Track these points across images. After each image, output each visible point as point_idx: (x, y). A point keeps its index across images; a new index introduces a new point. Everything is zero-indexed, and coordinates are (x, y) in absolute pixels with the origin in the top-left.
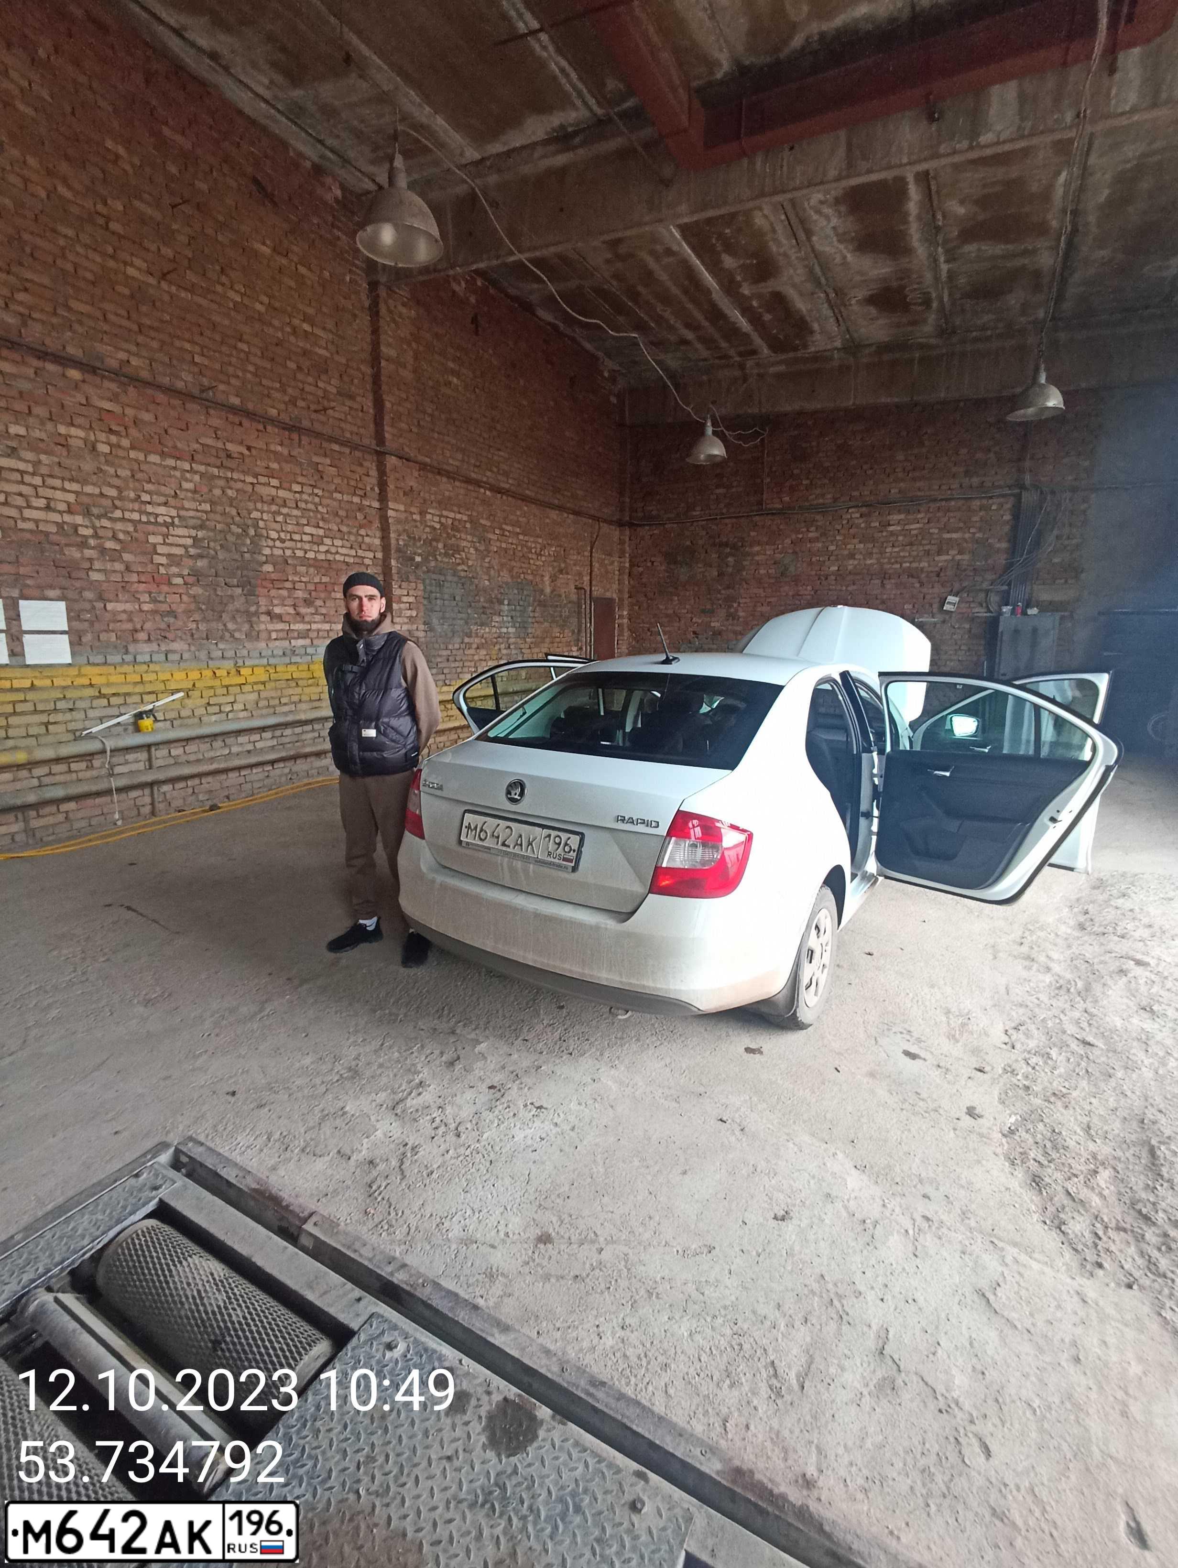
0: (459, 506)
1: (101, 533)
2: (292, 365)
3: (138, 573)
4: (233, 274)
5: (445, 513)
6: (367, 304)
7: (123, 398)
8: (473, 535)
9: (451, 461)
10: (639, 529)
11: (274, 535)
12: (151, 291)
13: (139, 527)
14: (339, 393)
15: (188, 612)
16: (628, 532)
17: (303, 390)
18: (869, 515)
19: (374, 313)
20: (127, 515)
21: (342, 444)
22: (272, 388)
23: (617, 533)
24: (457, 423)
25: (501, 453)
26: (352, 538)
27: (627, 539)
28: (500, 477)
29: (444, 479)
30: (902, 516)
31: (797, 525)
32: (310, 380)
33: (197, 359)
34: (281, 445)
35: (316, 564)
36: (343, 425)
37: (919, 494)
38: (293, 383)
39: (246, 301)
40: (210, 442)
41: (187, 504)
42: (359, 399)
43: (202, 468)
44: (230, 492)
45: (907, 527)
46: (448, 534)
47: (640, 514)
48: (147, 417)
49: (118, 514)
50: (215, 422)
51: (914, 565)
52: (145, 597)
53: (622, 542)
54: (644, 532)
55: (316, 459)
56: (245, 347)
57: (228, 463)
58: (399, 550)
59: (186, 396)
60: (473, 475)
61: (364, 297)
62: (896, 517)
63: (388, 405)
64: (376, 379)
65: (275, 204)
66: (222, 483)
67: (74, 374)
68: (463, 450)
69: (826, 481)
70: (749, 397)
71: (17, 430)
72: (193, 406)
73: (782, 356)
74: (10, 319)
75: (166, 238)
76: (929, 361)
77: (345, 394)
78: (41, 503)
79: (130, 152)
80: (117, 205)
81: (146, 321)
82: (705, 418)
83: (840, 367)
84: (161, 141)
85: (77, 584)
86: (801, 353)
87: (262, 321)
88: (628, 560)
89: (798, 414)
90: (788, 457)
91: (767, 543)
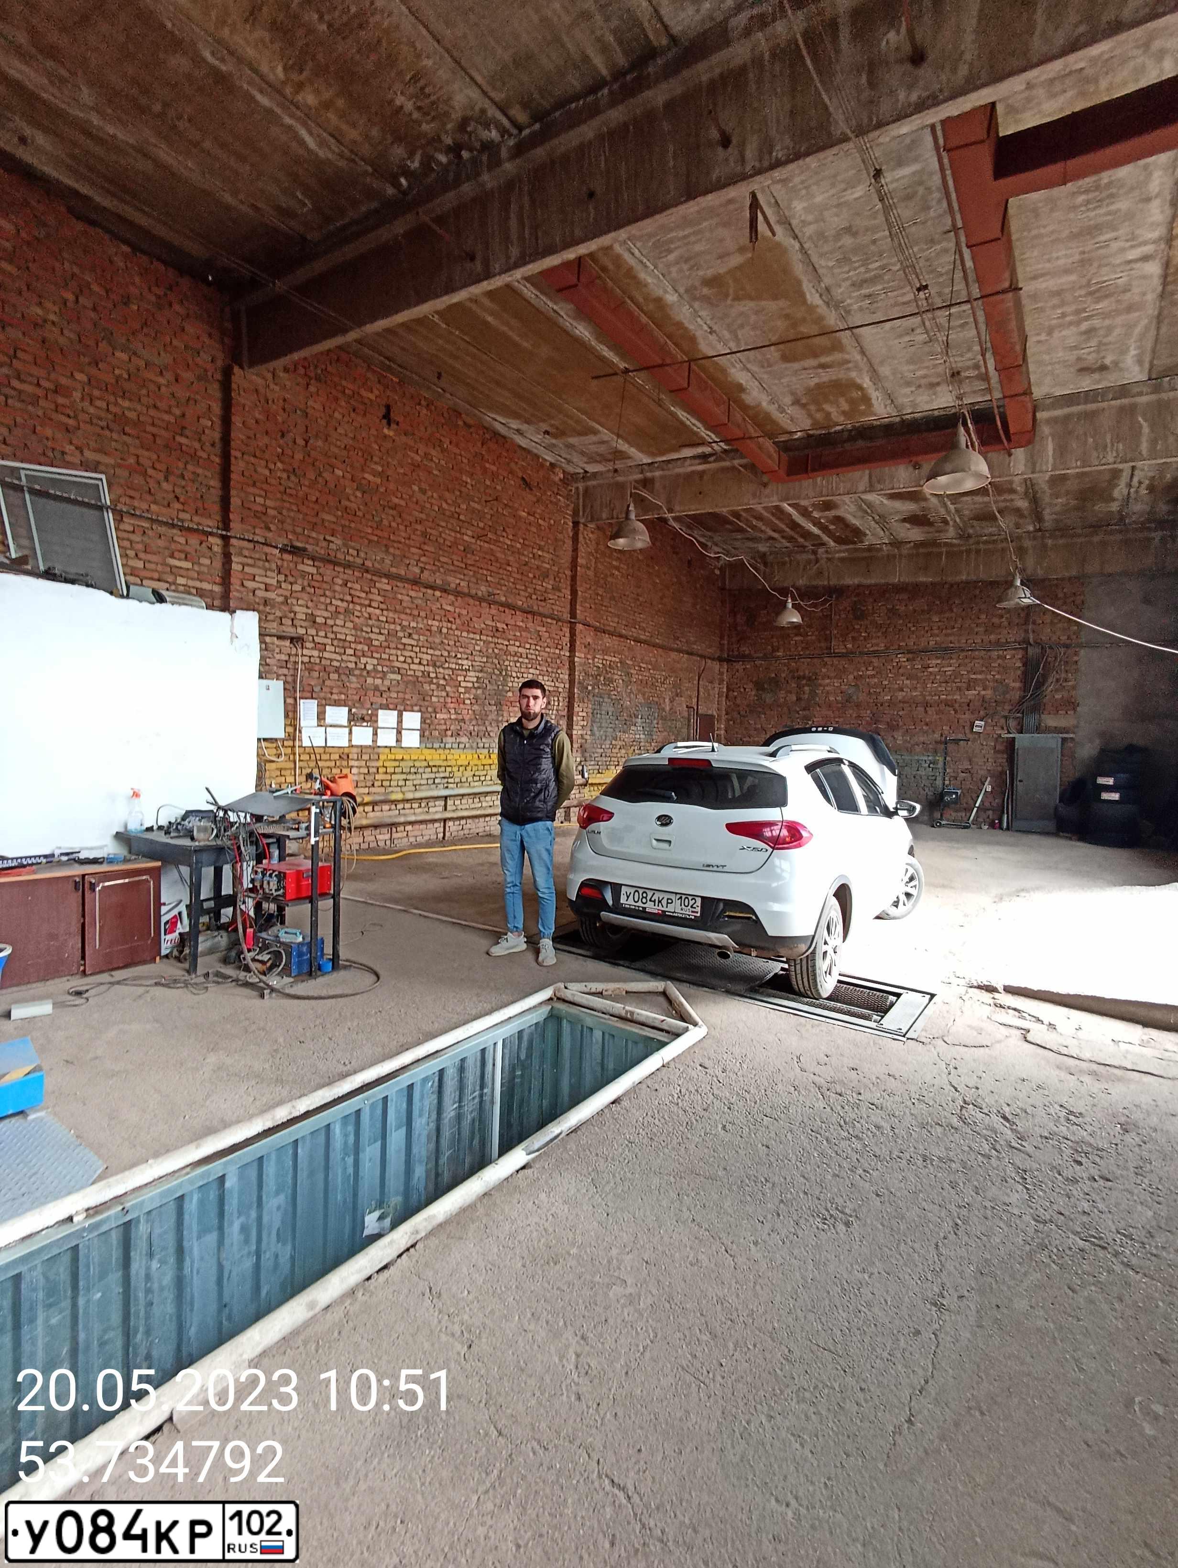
0: (615, 653)
1: (439, 676)
2: (531, 575)
3: (451, 697)
4: (508, 530)
5: (606, 657)
6: (571, 534)
7: (456, 604)
8: (622, 671)
9: (611, 624)
10: (734, 664)
11: (514, 674)
12: (473, 546)
13: (455, 672)
14: (553, 588)
15: (471, 720)
16: (725, 666)
17: (535, 589)
18: (913, 659)
19: (575, 539)
20: (450, 665)
21: (553, 619)
22: (521, 590)
23: (718, 667)
24: (616, 599)
25: (642, 616)
26: (554, 675)
27: (725, 670)
28: (640, 632)
29: (607, 636)
30: (939, 661)
31: (858, 665)
32: (539, 582)
33: (488, 578)
34: (522, 621)
36: (554, 607)
37: (951, 645)
38: (530, 585)
39: (512, 543)
40: (489, 623)
41: (476, 659)
42: (563, 590)
43: (484, 638)
44: (496, 651)
45: (943, 669)
46: (607, 671)
47: (736, 653)
48: (464, 612)
49: (447, 665)
50: (493, 612)
51: (949, 697)
52: (453, 711)
53: (721, 674)
54: (739, 666)
55: (539, 628)
56: (510, 569)
57: (497, 634)
58: (579, 683)
59: (481, 600)
60: (624, 632)
61: (569, 530)
62: (934, 662)
63: (579, 593)
64: (574, 578)
65: (531, 489)
66: (492, 645)
67: (438, 593)
68: (618, 616)
69: (880, 634)
70: (820, 573)
71: (413, 624)
72: (484, 604)
73: (844, 547)
74: (417, 570)
75: (481, 517)
76: (953, 554)
77: (556, 589)
78: (417, 661)
79: (472, 479)
80: (464, 506)
81: (469, 562)
82: (787, 596)
83: (888, 556)
84: (485, 470)
85: (426, 703)
86: (859, 546)
87: (519, 553)
88: (725, 686)
89: (858, 586)
90: (850, 616)
91: (835, 678)
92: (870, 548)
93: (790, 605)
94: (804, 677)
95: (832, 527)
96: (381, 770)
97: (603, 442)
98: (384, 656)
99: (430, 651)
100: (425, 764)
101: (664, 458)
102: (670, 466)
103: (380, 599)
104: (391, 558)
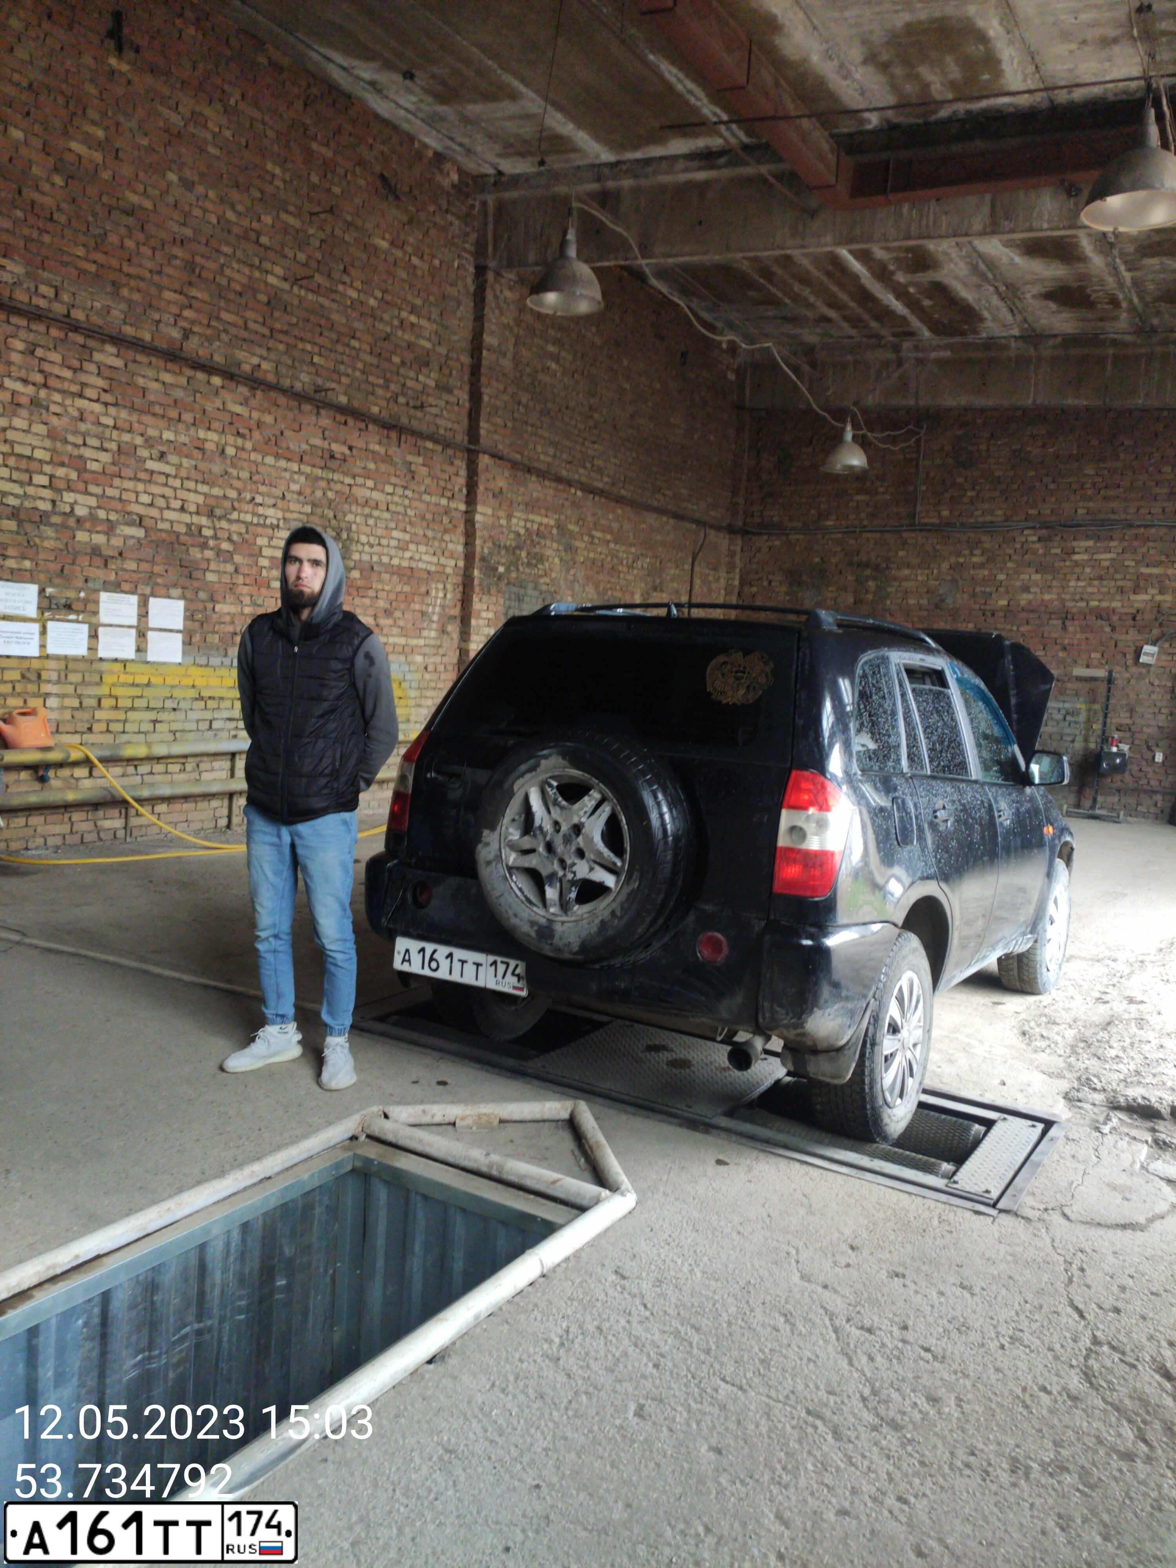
0: (547, 509)
1: (219, 534)
2: (396, 360)
3: (244, 575)
4: (353, 272)
5: (531, 517)
6: (472, 289)
7: (253, 402)
8: (558, 542)
9: (542, 457)
10: (755, 538)
11: (364, 539)
12: (285, 297)
13: (251, 528)
14: (437, 386)
16: (739, 542)
17: (404, 385)
18: (1050, 539)
19: (479, 298)
20: (242, 516)
21: (436, 442)
22: (378, 386)
23: (726, 541)
24: (552, 414)
25: (596, 446)
26: (436, 544)
27: (738, 549)
28: (593, 474)
29: (534, 478)
30: (1090, 543)
31: (959, 547)
32: (412, 374)
33: (316, 359)
34: (380, 443)
35: (400, 573)
36: (440, 421)
37: (1112, 517)
38: (395, 378)
39: (363, 297)
40: (317, 442)
41: (293, 506)
42: (456, 392)
43: (307, 469)
44: (330, 494)
45: (1095, 557)
46: (533, 541)
47: (757, 520)
48: (269, 419)
49: (235, 516)
50: (325, 422)
51: (1105, 604)
52: (247, 600)
53: (732, 554)
54: (762, 542)
55: (410, 458)
56: (356, 344)
57: (334, 464)
58: (483, 559)
59: (301, 397)
60: (564, 473)
61: (469, 280)
62: (1082, 544)
63: (486, 398)
64: (475, 370)
65: (397, 198)
66: (323, 484)
67: (217, 381)
68: (556, 445)
69: (997, 494)
70: (904, 385)
71: (168, 435)
72: (307, 407)
73: (947, 341)
74: (176, 334)
75: (302, 243)
76: (1125, 361)
77: (444, 388)
78: (177, 504)
79: (284, 170)
80: (268, 220)
81: (278, 326)
82: (844, 422)
83: (1019, 357)
84: (309, 155)
85: (196, 584)
86: (971, 338)
87: (373, 317)
88: (737, 577)
89: (966, 409)
90: (950, 461)
91: (919, 566)
92: (990, 344)
93: (849, 436)
94: (867, 565)
95: (927, 303)
96: (106, 703)
97: (527, 117)
98: (110, 492)
99: (204, 488)
100: (193, 693)
101: (638, 155)
102: (649, 170)
103: (101, 383)
104: (123, 306)
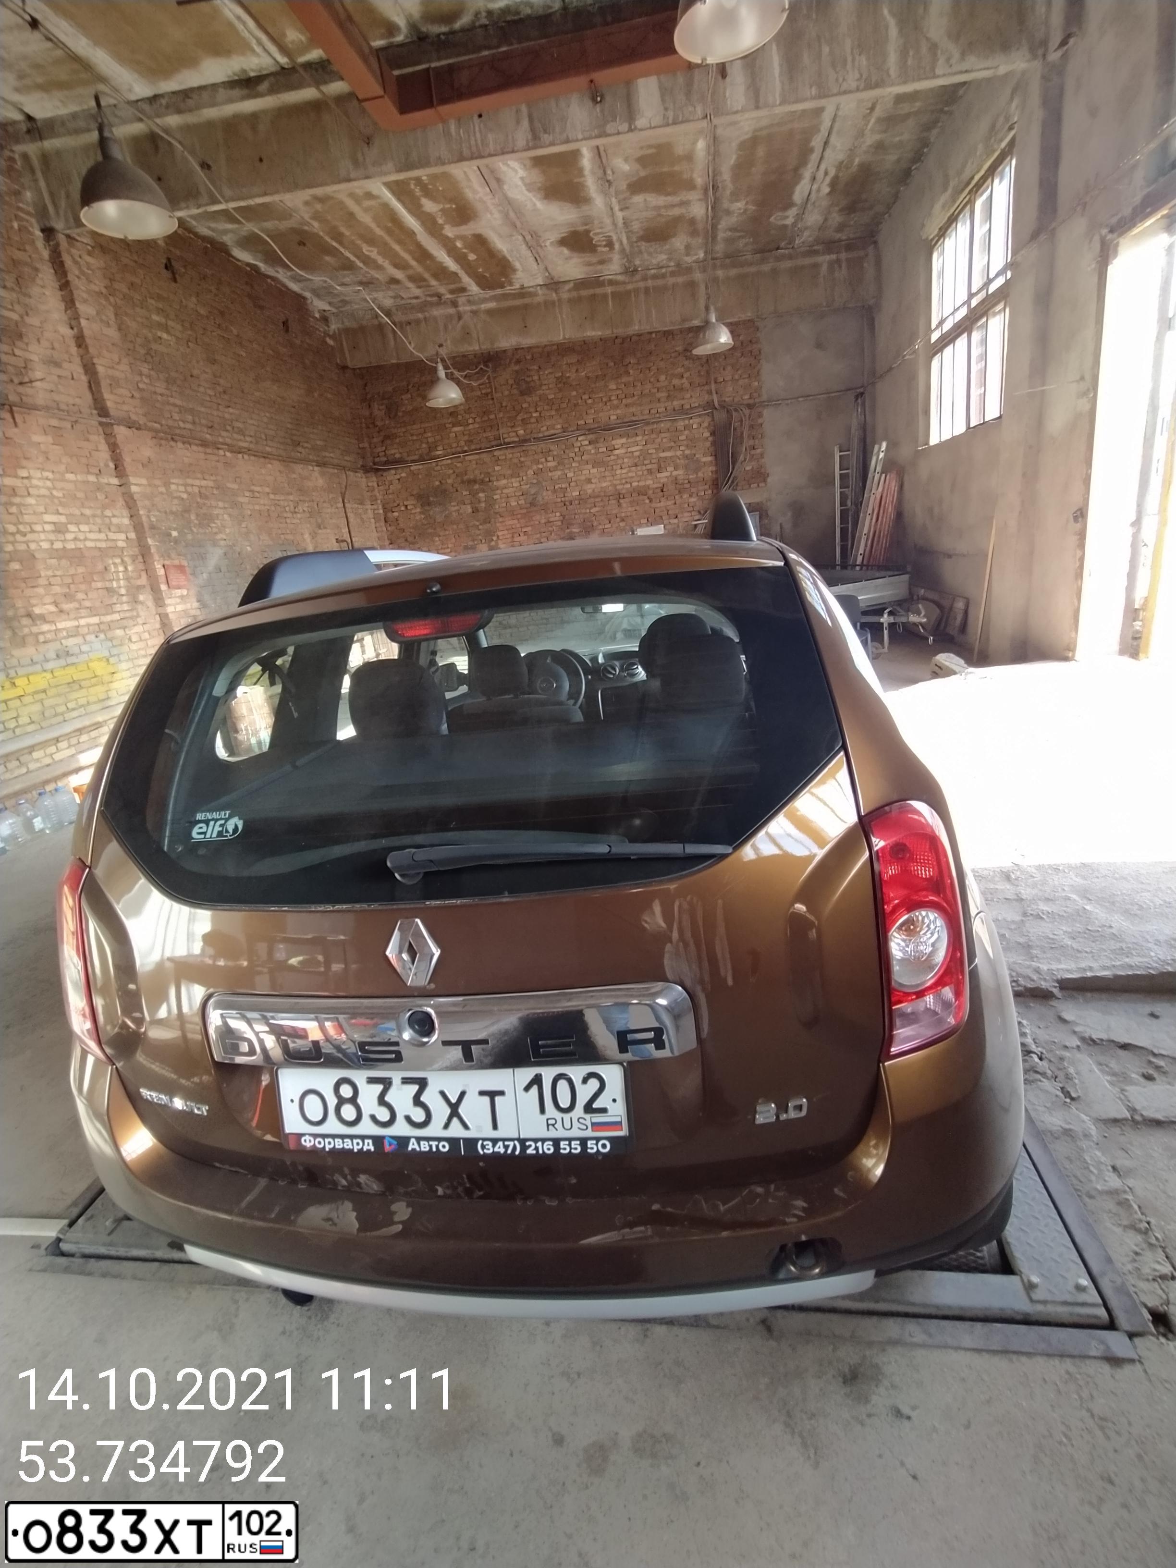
0: (203, 473)
5: (190, 481)
6: (47, 255)
8: (224, 501)
10: (385, 474)
14: (42, 362)
16: (374, 479)
18: (596, 441)
19: (58, 264)
21: (60, 419)
23: (364, 480)
24: (179, 382)
25: (231, 410)
27: (375, 484)
28: (235, 436)
29: (180, 445)
30: (624, 440)
31: (536, 457)
35: (68, 555)
36: (56, 397)
37: (634, 419)
42: (66, 365)
45: (629, 450)
46: (198, 503)
47: (383, 459)
51: (642, 484)
53: (371, 490)
54: (391, 475)
55: (35, 438)
58: (153, 527)
60: (208, 437)
61: (40, 247)
62: (618, 442)
64: (80, 342)
69: (553, 413)
70: (466, 334)
73: (491, 293)
76: (621, 297)
77: (51, 362)
82: (437, 363)
83: (545, 302)
86: (508, 289)
88: (380, 507)
89: (516, 349)
90: (515, 392)
91: (512, 476)
92: (523, 293)
93: (442, 373)
94: (475, 481)
95: (472, 257)
101: (175, 88)
102: (192, 102)
